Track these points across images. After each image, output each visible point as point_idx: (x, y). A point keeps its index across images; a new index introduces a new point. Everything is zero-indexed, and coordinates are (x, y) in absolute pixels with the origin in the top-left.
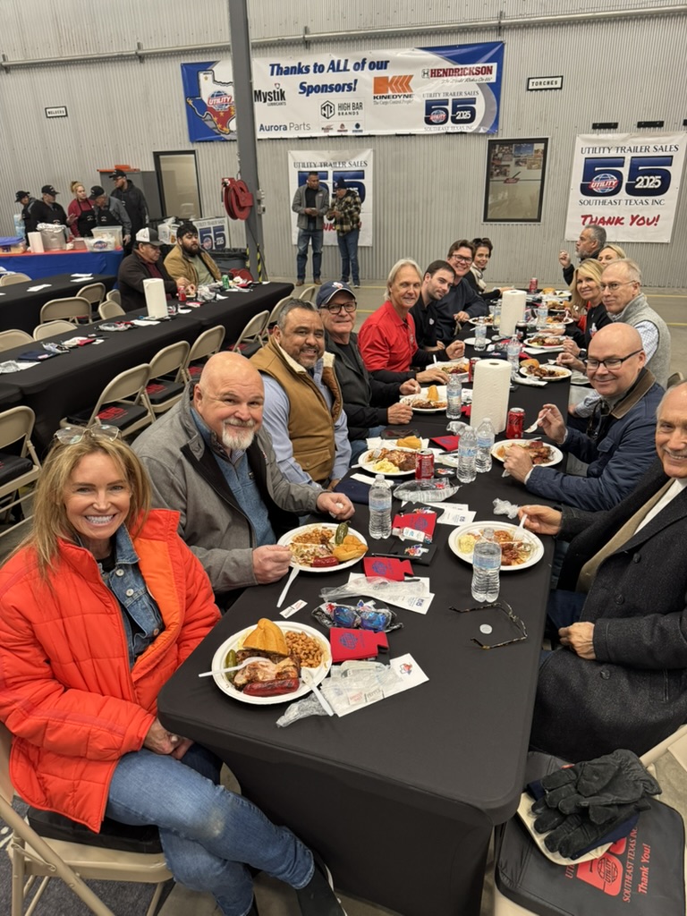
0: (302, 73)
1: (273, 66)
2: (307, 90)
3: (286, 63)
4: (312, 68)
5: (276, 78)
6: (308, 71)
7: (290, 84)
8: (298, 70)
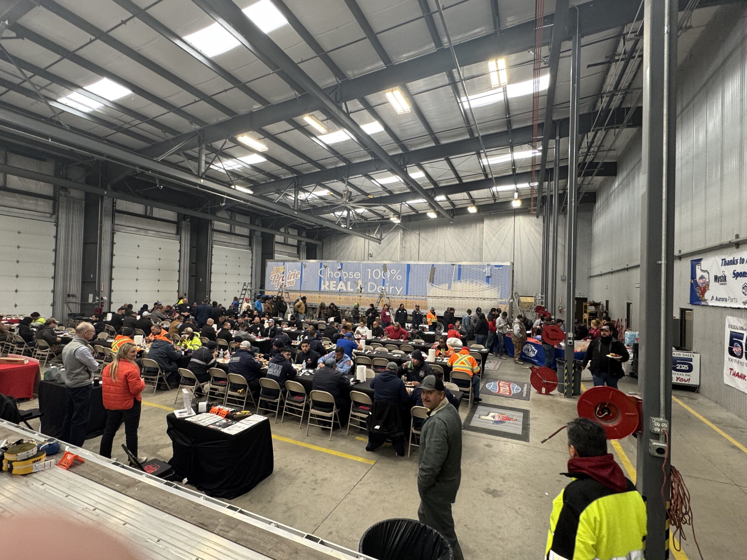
0: (735, 264)
1: (722, 260)
2: (737, 275)
3: (729, 258)
4: (739, 261)
5: (724, 268)
6: (737, 262)
7: (729, 271)
8: (733, 262)
